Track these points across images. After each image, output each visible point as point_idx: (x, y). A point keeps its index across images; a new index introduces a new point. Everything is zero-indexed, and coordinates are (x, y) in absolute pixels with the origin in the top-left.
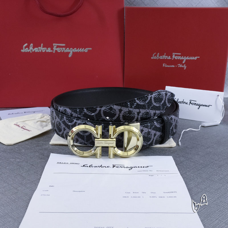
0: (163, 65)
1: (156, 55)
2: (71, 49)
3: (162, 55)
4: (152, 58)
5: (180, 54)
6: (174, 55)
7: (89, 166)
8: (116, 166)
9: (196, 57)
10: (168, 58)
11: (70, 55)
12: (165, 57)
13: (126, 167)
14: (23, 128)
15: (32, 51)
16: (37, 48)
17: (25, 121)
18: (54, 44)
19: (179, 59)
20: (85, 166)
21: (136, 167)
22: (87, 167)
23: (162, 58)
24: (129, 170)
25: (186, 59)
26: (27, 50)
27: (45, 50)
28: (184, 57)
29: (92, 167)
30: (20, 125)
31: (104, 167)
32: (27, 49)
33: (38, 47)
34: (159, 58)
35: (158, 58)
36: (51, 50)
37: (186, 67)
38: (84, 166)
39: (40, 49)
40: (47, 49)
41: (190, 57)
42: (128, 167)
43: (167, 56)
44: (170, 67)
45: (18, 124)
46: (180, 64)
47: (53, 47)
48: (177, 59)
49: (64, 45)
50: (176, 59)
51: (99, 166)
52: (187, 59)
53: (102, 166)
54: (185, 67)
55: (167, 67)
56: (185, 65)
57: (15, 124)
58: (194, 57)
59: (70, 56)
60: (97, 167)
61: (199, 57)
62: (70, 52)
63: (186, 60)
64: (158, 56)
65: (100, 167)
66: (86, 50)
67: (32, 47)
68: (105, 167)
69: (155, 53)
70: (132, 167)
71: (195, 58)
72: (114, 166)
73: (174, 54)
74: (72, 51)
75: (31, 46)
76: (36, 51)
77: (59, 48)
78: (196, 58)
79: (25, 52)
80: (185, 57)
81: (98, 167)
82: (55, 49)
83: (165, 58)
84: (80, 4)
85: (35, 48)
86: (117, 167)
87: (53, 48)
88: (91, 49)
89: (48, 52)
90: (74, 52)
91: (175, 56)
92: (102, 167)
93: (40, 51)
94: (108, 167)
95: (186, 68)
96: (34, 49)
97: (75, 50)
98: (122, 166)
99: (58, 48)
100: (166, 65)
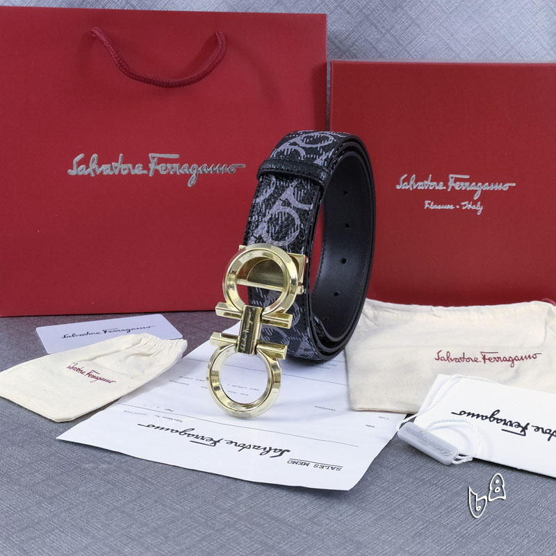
0: (424, 204)
1: (407, 180)
2: (195, 166)
3: (422, 181)
4: (398, 187)
5: (468, 177)
6: (452, 181)
9: (507, 185)
10: (437, 188)
11: (191, 183)
12: (428, 184)
14: (94, 377)
15: (95, 173)
17: (95, 358)
18: (150, 155)
19: (464, 188)
23: (423, 188)
25: (481, 188)
26: (84, 170)
27: (130, 171)
28: (476, 185)
30: (84, 370)
32: (83, 167)
33: (110, 163)
34: (415, 187)
35: (412, 186)
36: (144, 169)
37: (482, 208)
39: (116, 168)
40: (134, 168)
41: (492, 184)
43: (435, 183)
44: (441, 209)
45: (77, 367)
46: (467, 203)
47: (150, 162)
48: (461, 190)
50: (457, 188)
52: (485, 189)
54: (479, 208)
55: (434, 209)
56: (479, 203)
57: (70, 368)
58: (501, 184)
61: (514, 185)
62: (191, 175)
63: (482, 190)
64: (411, 183)
66: (232, 169)
69: (406, 175)
71: (505, 185)
73: (452, 178)
74: (195, 171)
75: (94, 160)
76: (106, 173)
77: (164, 165)
78: (506, 187)
79: (77, 175)
80: (480, 184)
82: (153, 166)
83: (431, 188)
84: (217, 57)
85: (103, 166)
87: (148, 166)
88: (243, 165)
89: (136, 174)
90: (201, 173)
91: (455, 182)
93: (117, 173)
95: (482, 210)
96: (100, 166)
97: (204, 169)
100: (432, 203)
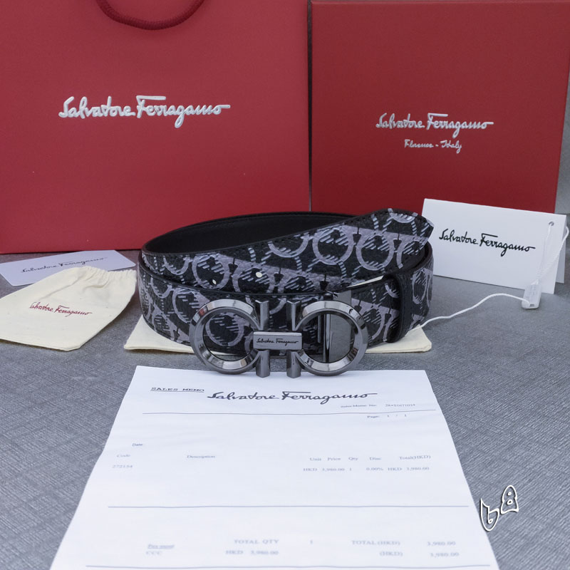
0: (404, 143)
1: (387, 118)
2: (181, 107)
3: (401, 119)
4: (378, 126)
5: (446, 115)
6: (431, 119)
7: (225, 396)
8: (291, 395)
9: (486, 123)
10: (416, 126)
13: (314, 398)
15: (85, 116)
16: (99, 108)
19: (442, 127)
20: (217, 396)
21: (338, 397)
22: (223, 397)
23: (402, 127)
24: (321, 403)
25: (460, 126)
26: (74, 113)
27: (118, 112)
28: (455, 123)
29: (234, 398)
31: (261, 397)
32: (74, 109)
33: (100, 106)
34: (395, 125)
35: (392, 125)
36: (132, 111)
37: (461, 147)
38: (214, 396)
39: (105, 110)
40: (122, 110)
41: (471, 123)
42: (319, 398)
43: (414, 122)
44: (421, 148)
46: (446, 141)
47: (137, 104)
48: (440, 128)
49: (163, 98)
50: (436, 126)
51: (249, 396)
52: (463, 127)
53: (257, 395)
54: (458, 147)
55: (414, 148)
56: (458, 142)
58: (479, 123)
59: (178, 124)
60: (245, 398)
61: (492, 123)
62: (177, 116)
63: (461, 129)
64: (391, 121)
65: (254, 396)
66: (217, 110)
67: (85, 104)
68: (265, 397)
69: (385, 114)
70: (329, 398)
71: (484, 124)
72: (285, 396)
73: (431, 116)
74: (182, 113)
76: (95, 115)
79: (68, 118)
80: (458, 123)
81: (247, 397)
82: (140, 108)
83: (410, 127)
85: (93, 108)
86: (293, 397)
87: (136, 107)
88: (228, 106)
89: (124, 116)
90: (188, 114)
92: (256, 398)
93: (106, 115)
94: (270, 398)
95: (461, 149)
96: (89, 108)
97: (190, 110)
98: (305, 395)
99: (148, 107)
100: (412, 142)
